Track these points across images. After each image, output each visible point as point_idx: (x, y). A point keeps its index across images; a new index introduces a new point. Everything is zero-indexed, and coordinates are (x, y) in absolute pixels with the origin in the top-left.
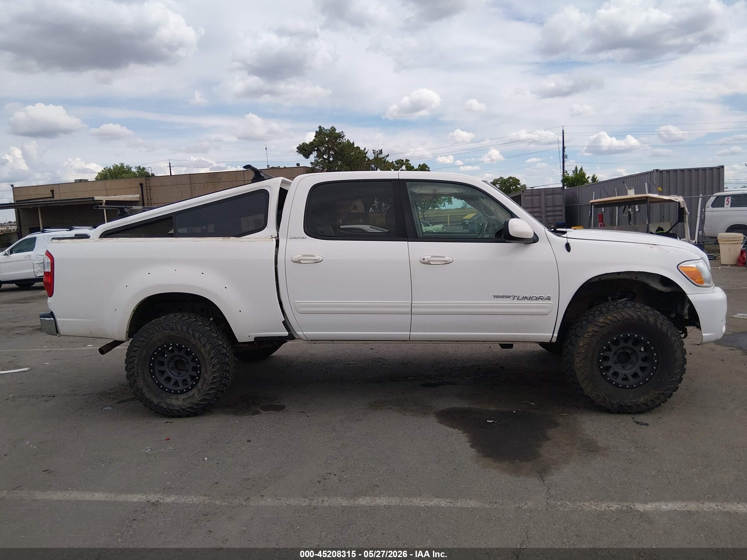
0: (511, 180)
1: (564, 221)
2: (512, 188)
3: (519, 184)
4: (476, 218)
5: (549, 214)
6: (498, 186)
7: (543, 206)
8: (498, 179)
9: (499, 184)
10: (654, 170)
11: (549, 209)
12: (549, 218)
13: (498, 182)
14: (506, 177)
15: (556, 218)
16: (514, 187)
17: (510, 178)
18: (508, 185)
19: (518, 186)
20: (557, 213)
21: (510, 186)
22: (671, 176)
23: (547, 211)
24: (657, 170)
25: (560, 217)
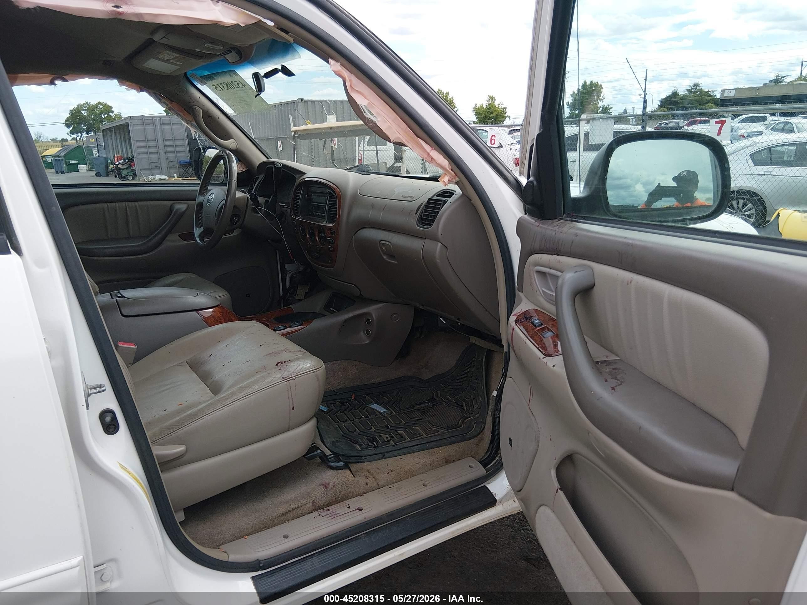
0: (102, 106)
1: (189, 159)
2: (103, 117)
3: (112, 112)
4: (63, 154)
5: (169, 149)
6: (85, 113)
7: (160, 139)
8: (84, 104)
9: (85, 110)
10: (298, 99)
11: (168, 143)
12: (170, 155)
13: (84, 109)
14: (93, 102)
15: (178, 155)
16: (106, 115)
17: (100, 103)
18: (98, 112)
19: (112, 114)
20: (178, 149)
21: (101, 113)
22: (317, 107)
23: (166, 146)
24: (302, 100)
25: (182, 154)
